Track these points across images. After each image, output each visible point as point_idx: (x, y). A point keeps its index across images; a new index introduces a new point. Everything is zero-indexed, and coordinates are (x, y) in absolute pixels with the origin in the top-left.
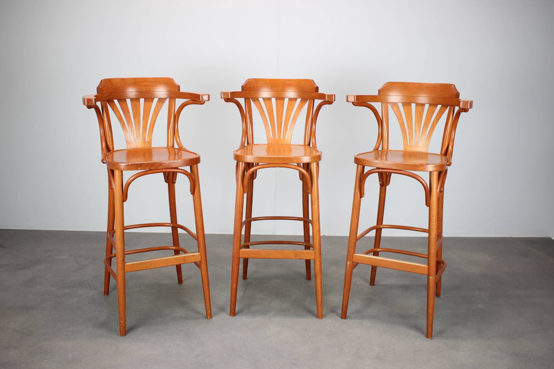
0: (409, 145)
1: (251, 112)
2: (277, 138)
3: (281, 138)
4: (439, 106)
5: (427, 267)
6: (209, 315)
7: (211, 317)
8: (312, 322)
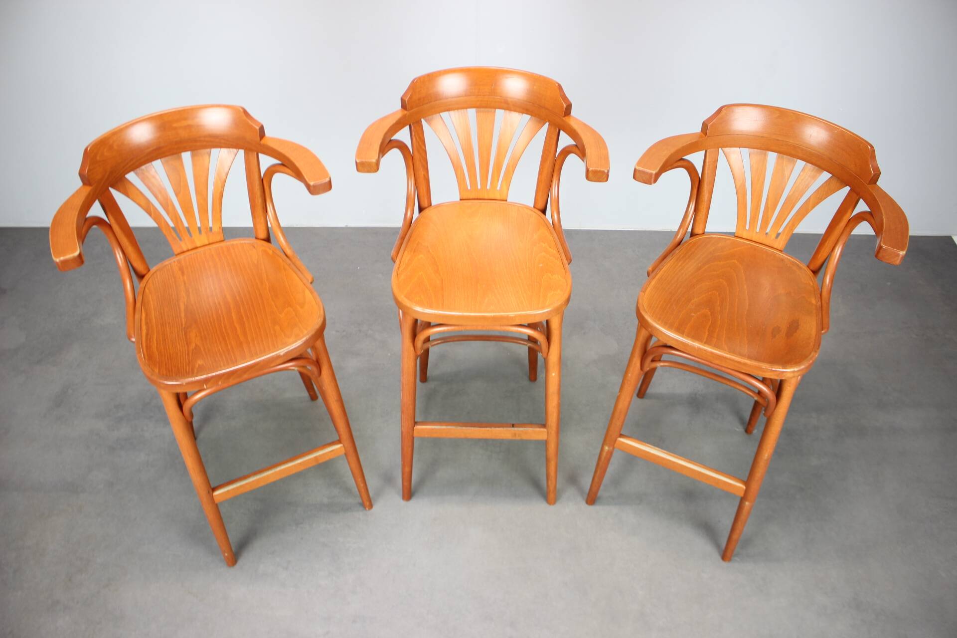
0: (747, 228)
1: (423, 147)
2: (479, 187)
3: (488, 187)
4: (826, 176)
5: (744, 487)
6: (367, 503)
7: (371, 506)
8: (538, 509)
